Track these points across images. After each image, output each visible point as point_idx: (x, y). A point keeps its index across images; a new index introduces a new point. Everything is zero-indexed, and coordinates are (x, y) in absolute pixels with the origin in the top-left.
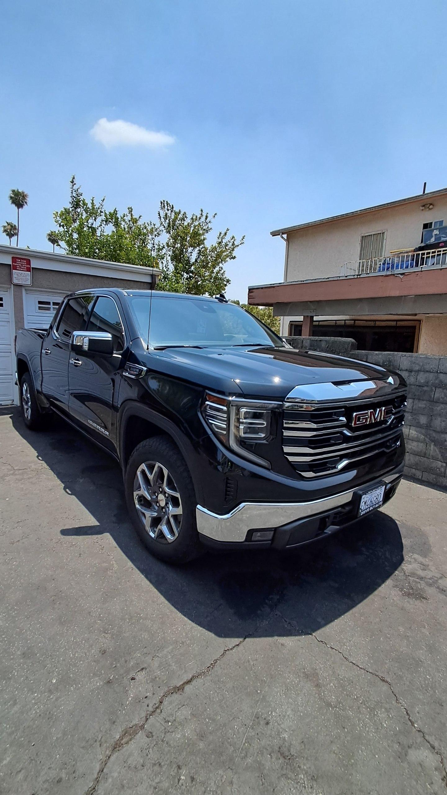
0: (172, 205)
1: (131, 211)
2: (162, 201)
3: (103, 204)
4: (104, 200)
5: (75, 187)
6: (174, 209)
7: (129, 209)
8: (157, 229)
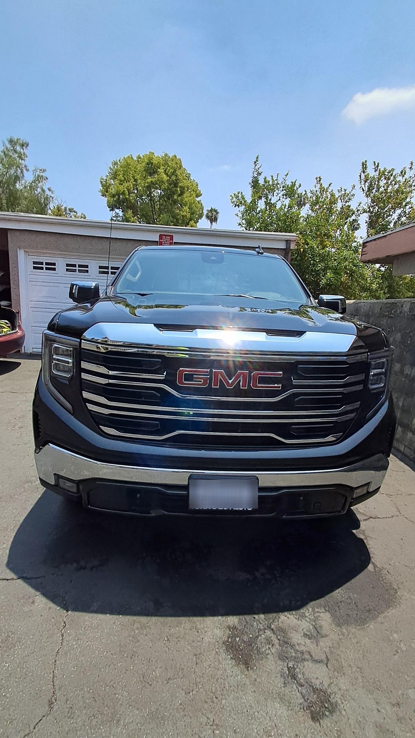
0: (378, 164)
1: (320, 181)
2: (364, 162)
3: (286, 179)
4: (287, 174)
5: (257, 167)
6: (379, 168)
7: (316, 179)
8: (348, 194)
